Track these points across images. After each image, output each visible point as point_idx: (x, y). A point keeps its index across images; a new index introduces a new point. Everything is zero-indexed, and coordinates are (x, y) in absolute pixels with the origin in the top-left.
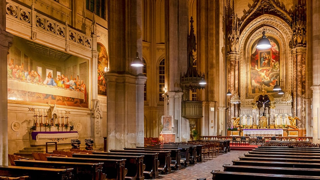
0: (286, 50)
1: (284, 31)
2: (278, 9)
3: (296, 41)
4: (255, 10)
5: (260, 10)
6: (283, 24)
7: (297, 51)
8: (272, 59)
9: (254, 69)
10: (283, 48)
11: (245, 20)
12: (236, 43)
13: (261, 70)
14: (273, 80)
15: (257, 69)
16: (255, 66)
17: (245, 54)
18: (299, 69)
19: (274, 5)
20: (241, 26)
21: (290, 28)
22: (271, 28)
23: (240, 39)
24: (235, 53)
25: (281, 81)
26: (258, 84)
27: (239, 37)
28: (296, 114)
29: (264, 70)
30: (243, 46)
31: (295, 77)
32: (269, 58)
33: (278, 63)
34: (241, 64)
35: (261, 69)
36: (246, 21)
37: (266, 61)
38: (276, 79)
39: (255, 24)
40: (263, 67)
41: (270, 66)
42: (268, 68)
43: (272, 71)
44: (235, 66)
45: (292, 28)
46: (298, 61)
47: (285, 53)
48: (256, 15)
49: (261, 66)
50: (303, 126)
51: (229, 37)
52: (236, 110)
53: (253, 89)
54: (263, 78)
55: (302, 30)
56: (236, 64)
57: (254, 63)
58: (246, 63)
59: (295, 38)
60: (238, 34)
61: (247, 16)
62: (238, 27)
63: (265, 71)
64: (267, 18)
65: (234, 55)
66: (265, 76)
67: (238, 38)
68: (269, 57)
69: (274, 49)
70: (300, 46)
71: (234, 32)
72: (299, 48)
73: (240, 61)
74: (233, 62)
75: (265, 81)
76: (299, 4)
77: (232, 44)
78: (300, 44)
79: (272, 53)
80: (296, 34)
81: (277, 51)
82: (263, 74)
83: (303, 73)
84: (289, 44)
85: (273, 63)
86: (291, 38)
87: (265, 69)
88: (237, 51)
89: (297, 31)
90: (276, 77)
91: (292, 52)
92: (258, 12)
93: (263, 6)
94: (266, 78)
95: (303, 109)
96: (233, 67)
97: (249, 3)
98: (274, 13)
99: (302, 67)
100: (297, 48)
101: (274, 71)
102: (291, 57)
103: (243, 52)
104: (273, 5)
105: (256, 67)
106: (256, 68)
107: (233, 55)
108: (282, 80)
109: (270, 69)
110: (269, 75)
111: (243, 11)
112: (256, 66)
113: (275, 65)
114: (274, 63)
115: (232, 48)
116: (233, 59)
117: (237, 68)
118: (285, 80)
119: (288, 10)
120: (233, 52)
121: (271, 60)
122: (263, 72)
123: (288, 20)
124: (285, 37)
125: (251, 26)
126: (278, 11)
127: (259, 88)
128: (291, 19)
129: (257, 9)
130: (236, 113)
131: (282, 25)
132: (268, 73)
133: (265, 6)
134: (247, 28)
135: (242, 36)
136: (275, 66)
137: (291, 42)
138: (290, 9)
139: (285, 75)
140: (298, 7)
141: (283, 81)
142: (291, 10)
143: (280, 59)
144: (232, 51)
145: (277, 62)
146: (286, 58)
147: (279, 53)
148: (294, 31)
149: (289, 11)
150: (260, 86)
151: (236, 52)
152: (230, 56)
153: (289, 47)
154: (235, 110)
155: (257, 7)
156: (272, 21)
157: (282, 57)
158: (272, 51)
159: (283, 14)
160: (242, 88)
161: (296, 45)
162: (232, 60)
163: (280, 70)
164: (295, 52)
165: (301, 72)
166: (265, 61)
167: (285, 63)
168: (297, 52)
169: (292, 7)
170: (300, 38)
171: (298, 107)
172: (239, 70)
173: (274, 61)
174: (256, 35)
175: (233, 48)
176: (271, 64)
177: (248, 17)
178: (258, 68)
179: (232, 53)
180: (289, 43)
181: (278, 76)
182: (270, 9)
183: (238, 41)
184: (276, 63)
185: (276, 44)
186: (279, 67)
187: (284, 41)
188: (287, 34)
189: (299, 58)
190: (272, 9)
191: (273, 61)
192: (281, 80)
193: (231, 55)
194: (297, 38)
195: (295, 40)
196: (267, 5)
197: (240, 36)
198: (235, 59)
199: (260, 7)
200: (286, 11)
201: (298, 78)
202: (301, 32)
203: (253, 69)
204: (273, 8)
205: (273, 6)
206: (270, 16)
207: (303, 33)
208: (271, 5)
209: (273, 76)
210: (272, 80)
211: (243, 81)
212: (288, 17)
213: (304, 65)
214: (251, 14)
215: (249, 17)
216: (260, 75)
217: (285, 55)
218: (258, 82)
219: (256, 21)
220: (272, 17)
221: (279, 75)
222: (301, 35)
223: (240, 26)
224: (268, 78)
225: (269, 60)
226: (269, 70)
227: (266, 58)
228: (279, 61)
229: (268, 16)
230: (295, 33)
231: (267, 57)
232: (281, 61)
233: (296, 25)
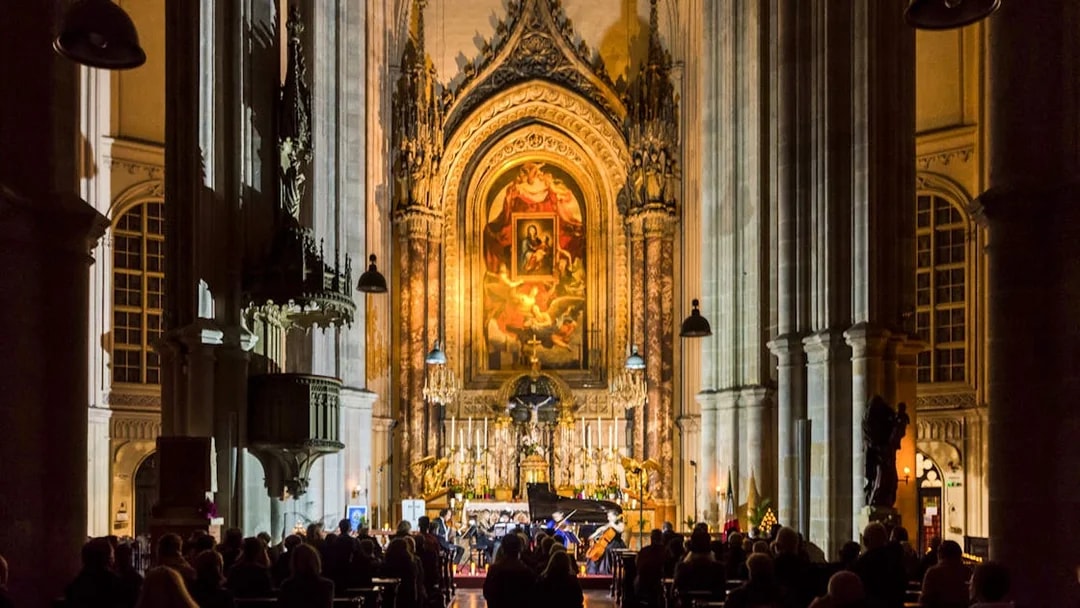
0: (606, 221)
1: (599, 150)
2: (582, 69)
3: (644, 191)
4: (500, 60)
5: (519, 66)
6: (599, 127)
7: (648, 226)
8: (559, 249)
9: (497, 280)
10: (598, 213)
11: (464, 93)
12: (432, 175)
13: (521, 285)
14: (564, 323)
15: (507, 281)
16: (499, 267)
17: (462, 220)
18: (653, 289)
19: (567, 52)
20: (449, 113)
21: (621, 142)
22: (555, 136)
23: (445, 163)
24: (428, 211)
25: (589, 328)
26: (509, 338)
27: (441, 151)
28: (641, 449)
29: (531, 285)
30: (456, 188)
31: (639, 319)
32: (550, 242)
33: (581, 265)
34: (448, 258)
35: (521, 281)
36: (469, 95)
37: (540, 254)
38: (574, 323)
39: (499, 112)
40: (529, 273)
41: (551, 273)
42: (546, 279)
43: (560, 291)
44: (426, 262)
45: (627, 143)
46: (650, 261)
47: (603, 230)
48: (504, 82)
49: (521, 271)
50: (665, 492)
51: (404, 148)
52: (430, 432)
53: (490, 351)
54: (530, 315)
55: (662, 154)
56: (431, 255)
57: (496, 259)
58: (465, 254)
59: (641, 178)
60: (440, 141)
61: (471, 77)
62: (440, 115)
63: (535, 291)
64: (542, 98)
65: (424, 218)
66: (537, 309)
67: (437, 159)
68: (547, 239)
69: (566, 213)
70: (656, 209)
71: (423, 132)
72: (654, 215)
73: (446, 246)
74: (421, 245)
75: (534, 327)
76: (652, 62)
77: (417, 175)
78: (655, 201)
79: (560, 225)
80: (641, 165)
81: (576, 221)
82: (528, 301)
83: (666, 305)
84: (617, 200)
85: (563, 264)
86: (624, 179)
87: (537, 284)
88: (435, 206)
89: (646, 154)
90: (574, 314)
91: (628, 230)
92: (511, 70)
93: (528, 52)
94: (540, 314)
95: (666, 432)
96: (422, 264)
97: (477, 34)
98: (567, 82)
99: (663, 285)
100: (647, 215)
101: (566, 293)
102: (623, 246)
103: (455, 213)
104: (562, 53)
105: (502, 272)
106: (504, 276)
107: (420, 216)
108: (595, 328)
109: (552, 283)
110: (548, 305)
111: (456, 59)
112: (504, 268)
113: (570, 269)
114: (568, 263)
115: (415, 191)
116: (420, 233)
117: (433, 268)
118: (602, 326)
119: (614, 80)
120: (421, 208)
121: (557, 250)
122: (528, 293)
123: (614, 114)
124: (602, 173)
125: (483, 119)
126: (581, 75)
127: (515, 349)
128: (623, 112)
129: (507, 59)
130: (430, 442)
131: (592, 129)
132: (546, 296)
133: (535, 52)
134: (470, 125)
135: (452, 149)
136: (569, 274)
137: (622, 191)
138: (621, 76)
139: (603, 308)
140: (649, 73)
141: (598, 331)
142: (625, 78)
143: (589, 251)
144: (418, 204)
145: (577, 259)
146: (607, 250)
147: (583, 230)
148: (637, 156)
149: (617, 82)
150: (519, 342)
151: (431, 208)
152: (409, 223)
153: (616, 208)
154: (426, 429)
155: (508, 50)
156: (559, 109)
157: (592, 242)
158: (561, 220)
159: (597, 89)
160: (452, 347)
161: (642, 206)
162: (416, 236)
163: (585, 290)
164: (638, 230)
165: (659, 301)
166: (535, 251)
167: (602, 264)
168: (645, 231)
169: (627, 68)
170: (658, 180)
171: (650, 424)
172: (441, 276)
173: (568, 254)
174: (504, 153)
175: (419, 194)
176: (557, 264)
177: (474, 83)
178: (510, 277)
179: (418, 212)
180: (619, 195)
181: (581, 312)
182: (553, 66)
183: (438, 169)
184: (573, 261)
185: (573, 196)
186: (585, 278)
187: (599, 187)
188: (611, 163)
189: (654, 249)
190: (560, 66)
191: (563, 256)
192: (592, 325)
193: (414, 216)
194: (646, 181)
195: (639, 188)
196: (544, 48)
197: (445, 148)
198: (429, 234)
199: (517, 51)
200: (608, 82)
201: (650, 322)
202: (657, 161)
203: (491, 280)
204: (564, 62)
205: (565, 58)
206: (553, 92)
207: (666, 165)
208: (557, 51)
209: (562, 309)
210: (560, 323)
211: (457, 322)
212: (615, 102)
213: (667, 279)
214: (485, 74)
215: (477, 87)
216: (519, 304)
217: (604, 235)
218: (510, 329)
219: (503, 100)
220: (562, 95)
221: (583, 306)
222: (659, 171)
223: (445, 114)
224: (547, 315)
225: (550, 253)
226: (548, 289)
227: (539, 241)
228: (583, 256)
229: (546, 91)
230: (638, 162)
231: (543, 239)
232: (591, 259)
233: (642, 131)
